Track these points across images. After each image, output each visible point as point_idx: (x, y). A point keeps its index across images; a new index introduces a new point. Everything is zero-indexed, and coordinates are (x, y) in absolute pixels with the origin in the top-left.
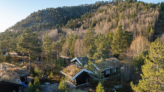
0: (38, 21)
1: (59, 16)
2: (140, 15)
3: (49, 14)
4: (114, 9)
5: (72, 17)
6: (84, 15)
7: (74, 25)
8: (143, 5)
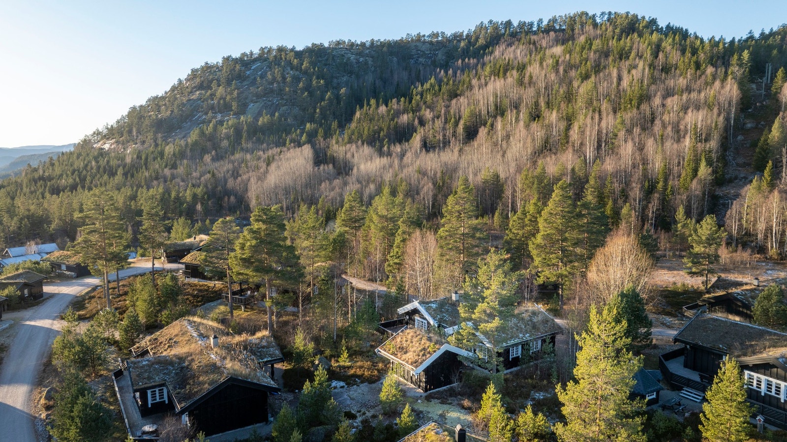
0: (226, 108)
1: (319, 88)
2: (664, 97)
3: (273, 75)
4: (557, 61)
5: (375, 92)
6: (427, 86)
7: (381, 129)
8: (679, 53)
